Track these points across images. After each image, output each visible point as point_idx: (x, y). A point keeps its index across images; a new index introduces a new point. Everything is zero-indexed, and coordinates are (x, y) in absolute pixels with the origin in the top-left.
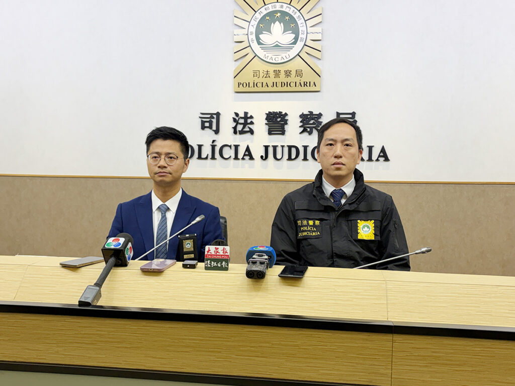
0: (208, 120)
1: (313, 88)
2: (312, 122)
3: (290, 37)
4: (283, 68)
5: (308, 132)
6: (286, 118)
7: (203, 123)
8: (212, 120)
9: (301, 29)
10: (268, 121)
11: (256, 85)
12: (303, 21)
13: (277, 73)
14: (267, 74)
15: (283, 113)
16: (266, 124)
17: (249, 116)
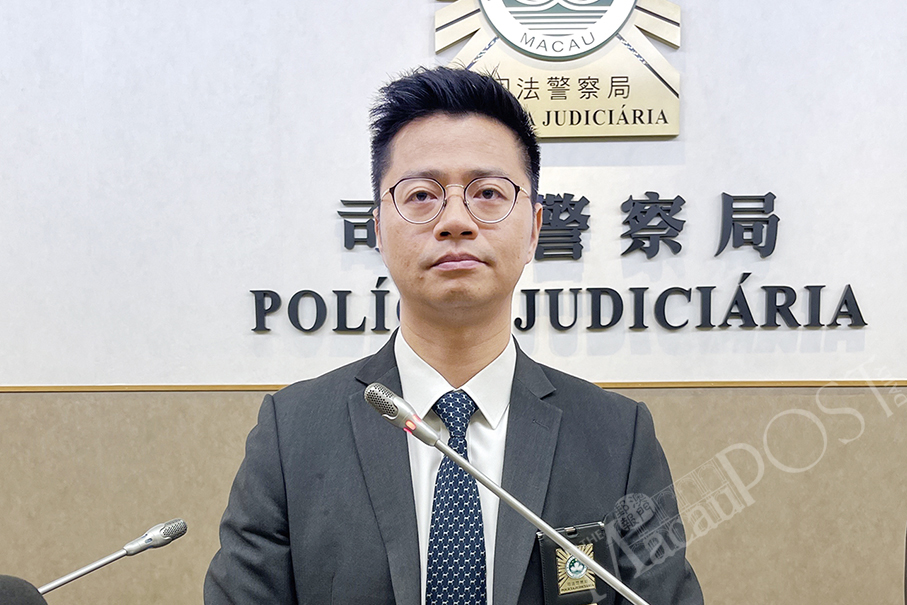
0: (365, 221)
2: (655, 222)
5: (644, 250)
6: (585, 212)
7: (349, 229)
13: (558, 87)
14: (531, 88)
15: (577, 198)
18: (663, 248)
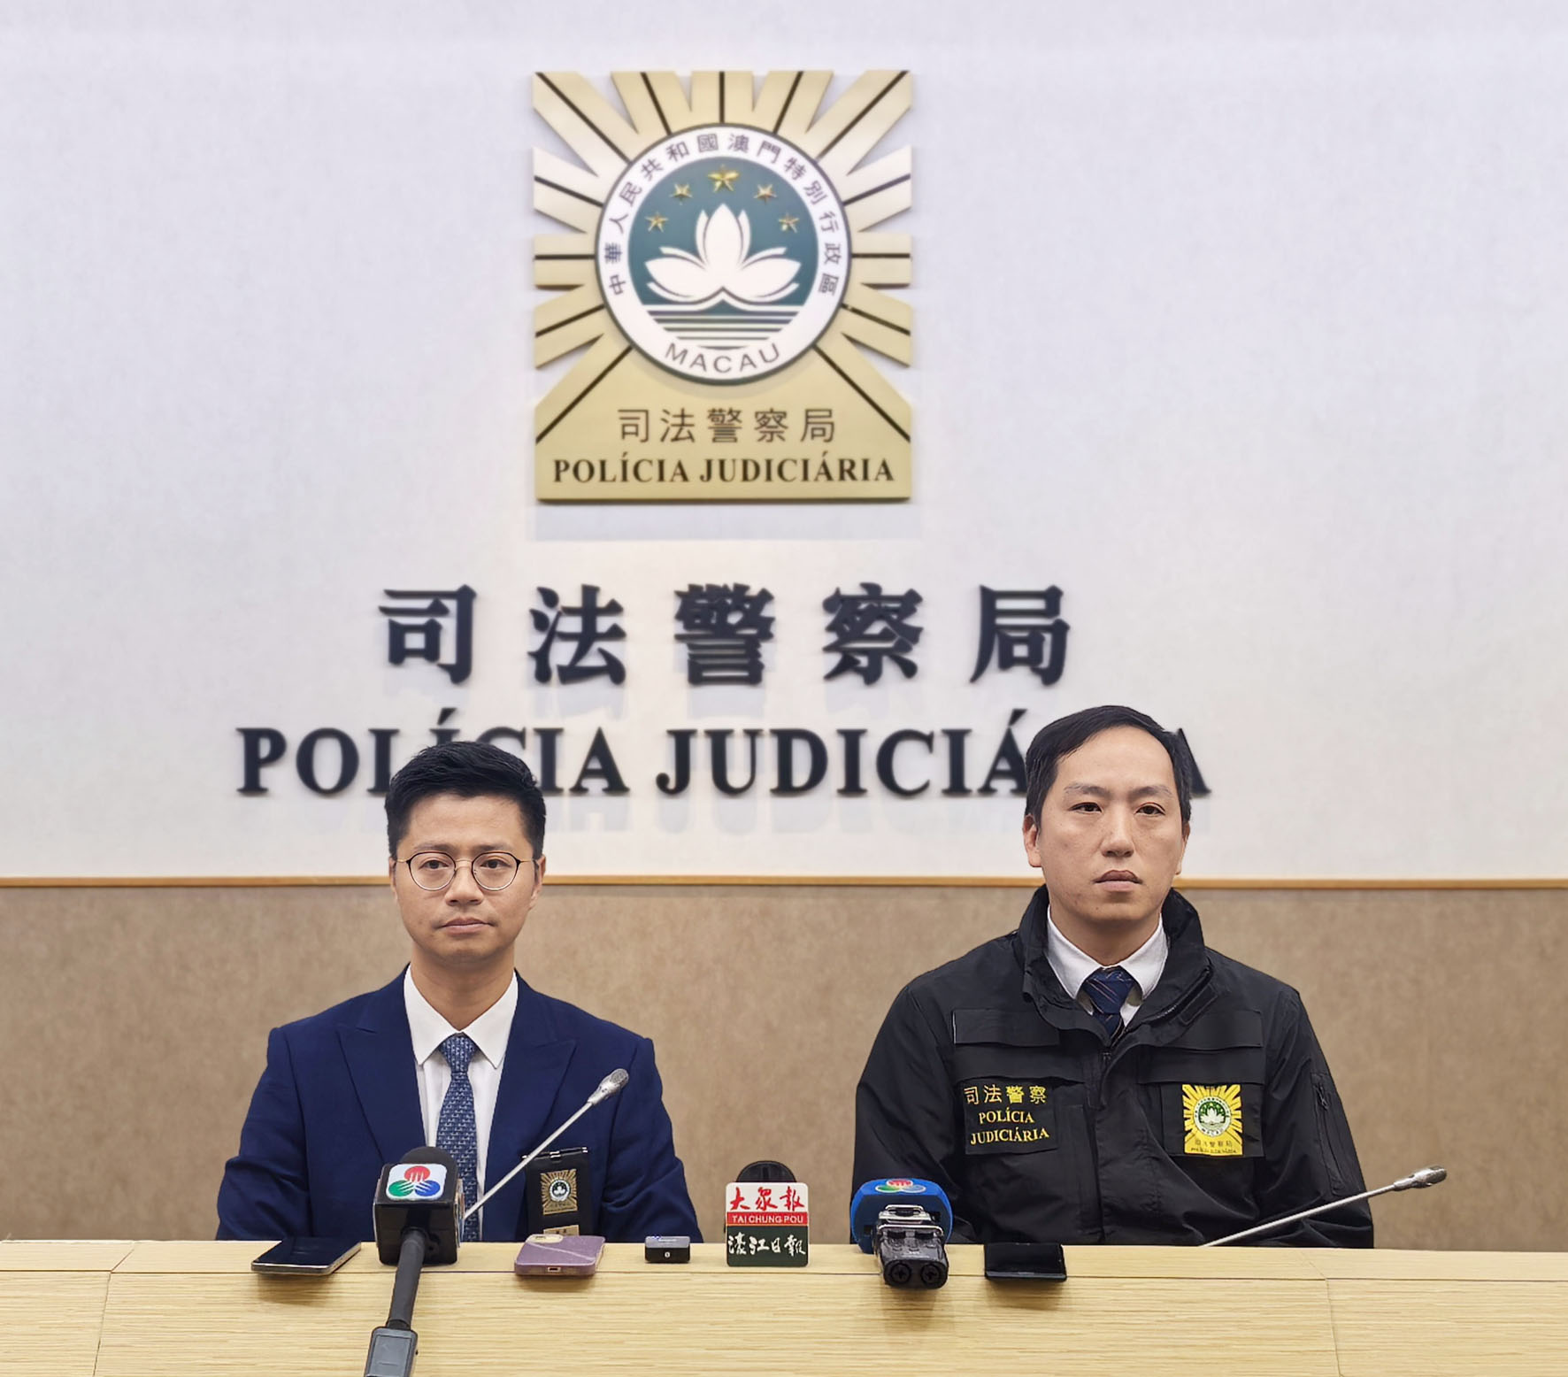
0: (421, 621)
1: (879, 488)
2: (876, 628)
3: (778, 272)
4: (748, 403)
5: (860, 671)
6: (767, 612)
7: (397, 634)
8: (441, 620)
9: (823, 238)
10: (687, 627)
11: (631, 471)
12: (830, 204)
13: (724, 426)
14: (683, 425)
15: (754, 591)
16: (679, 638)
17: (602, 602)
18: (890, 670)
